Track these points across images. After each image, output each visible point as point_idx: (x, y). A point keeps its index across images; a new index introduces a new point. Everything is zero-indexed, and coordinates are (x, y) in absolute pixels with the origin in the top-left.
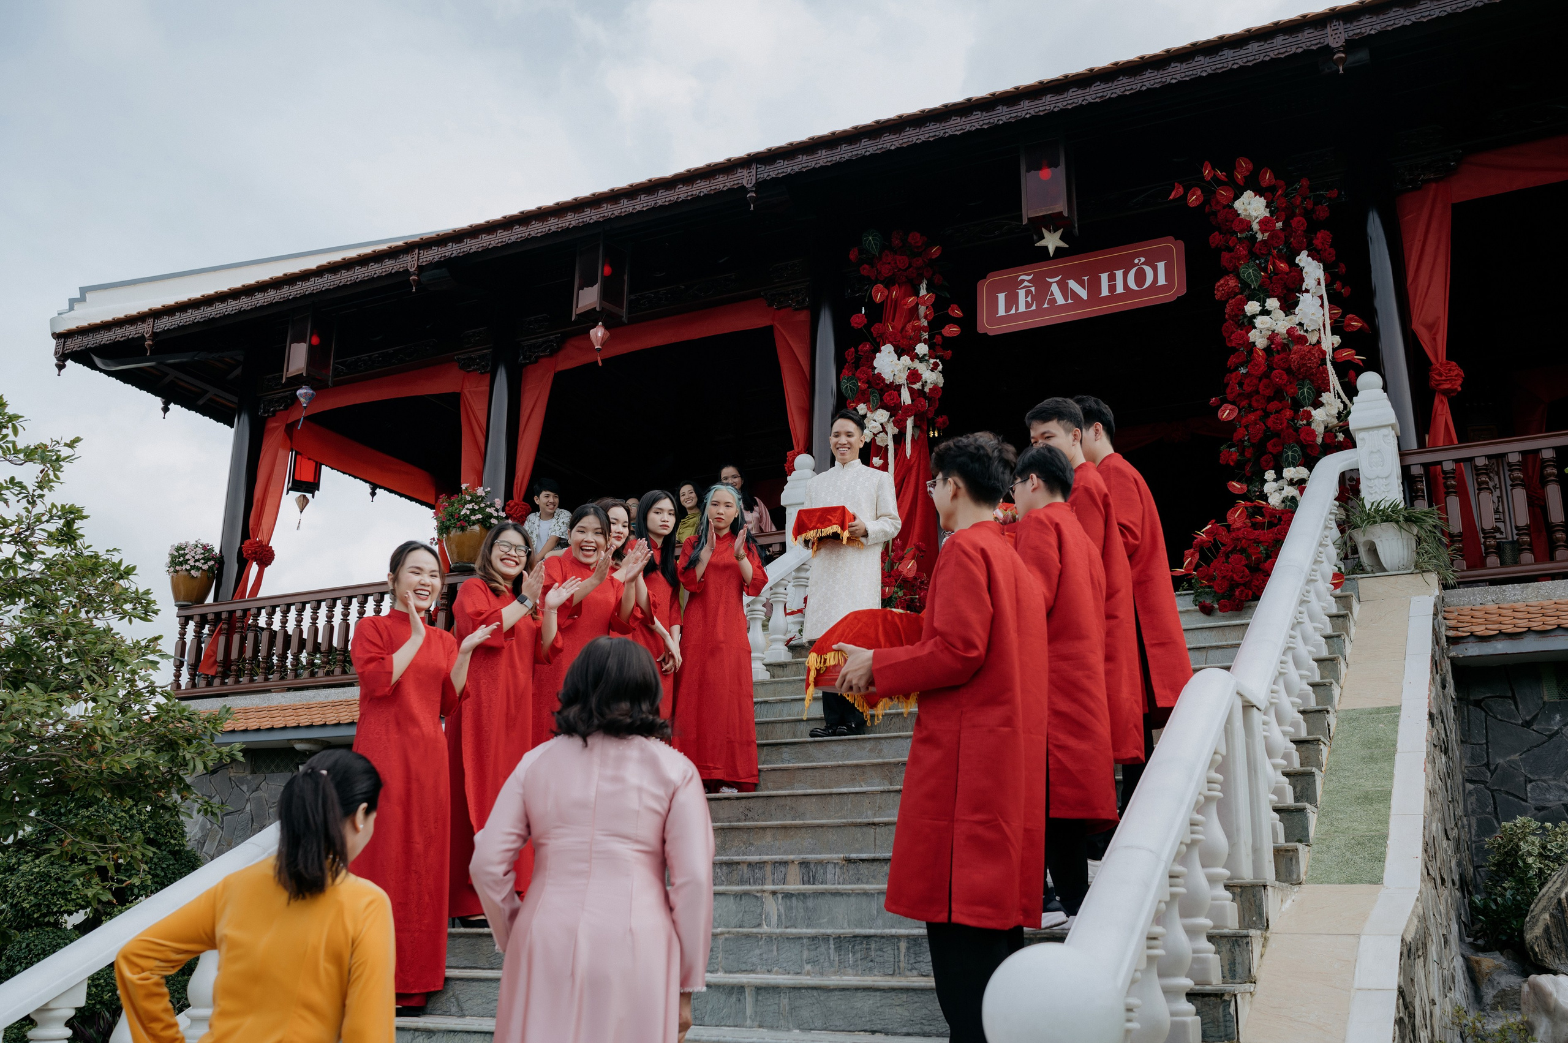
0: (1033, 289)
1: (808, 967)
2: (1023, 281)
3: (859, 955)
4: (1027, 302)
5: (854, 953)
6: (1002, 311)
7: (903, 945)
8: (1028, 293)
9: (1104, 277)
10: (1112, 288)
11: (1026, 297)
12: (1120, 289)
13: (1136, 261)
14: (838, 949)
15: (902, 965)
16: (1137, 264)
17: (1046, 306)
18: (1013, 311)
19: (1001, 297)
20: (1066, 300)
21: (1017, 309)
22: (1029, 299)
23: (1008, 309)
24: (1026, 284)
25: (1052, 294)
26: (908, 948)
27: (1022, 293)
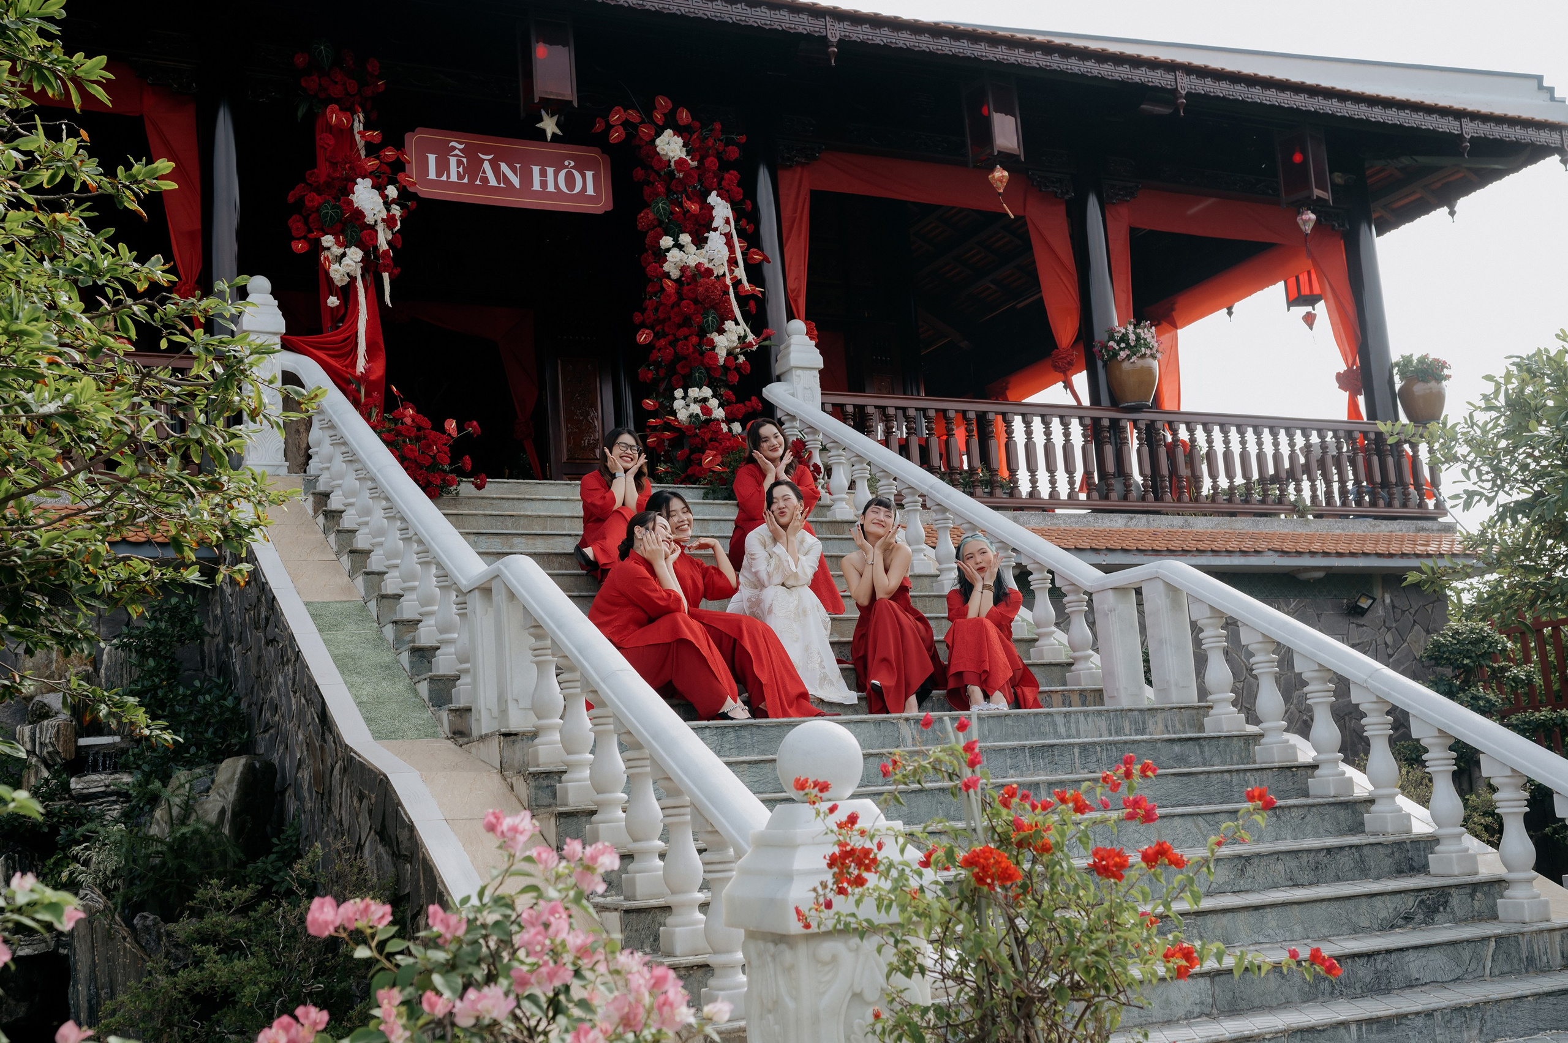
0: (465, 160)
1: (1012, 772)
2: (454, 148)
3: (1047, 760)
4: (458, 172)
5: (1043, 759)
6: (432, 175)
7: (1076, 751)
8: (459, 163)
9: (536, 170)
10: (544, 184)
11: (458, 167)
12: (551, 188)
13: (566, 163)
14: (1032, 756)
15: (1077, 765)
16: (567, 167)
17: (478, 182)
18: (444, 178)
19: (432, 158)
20: (499, 183)
21: (448, 177)
22: (461, 170)
23: (439, 174)
24: (457, 152)
25: (484, 172)
26: (1080, 753)
27: (453, 161)
